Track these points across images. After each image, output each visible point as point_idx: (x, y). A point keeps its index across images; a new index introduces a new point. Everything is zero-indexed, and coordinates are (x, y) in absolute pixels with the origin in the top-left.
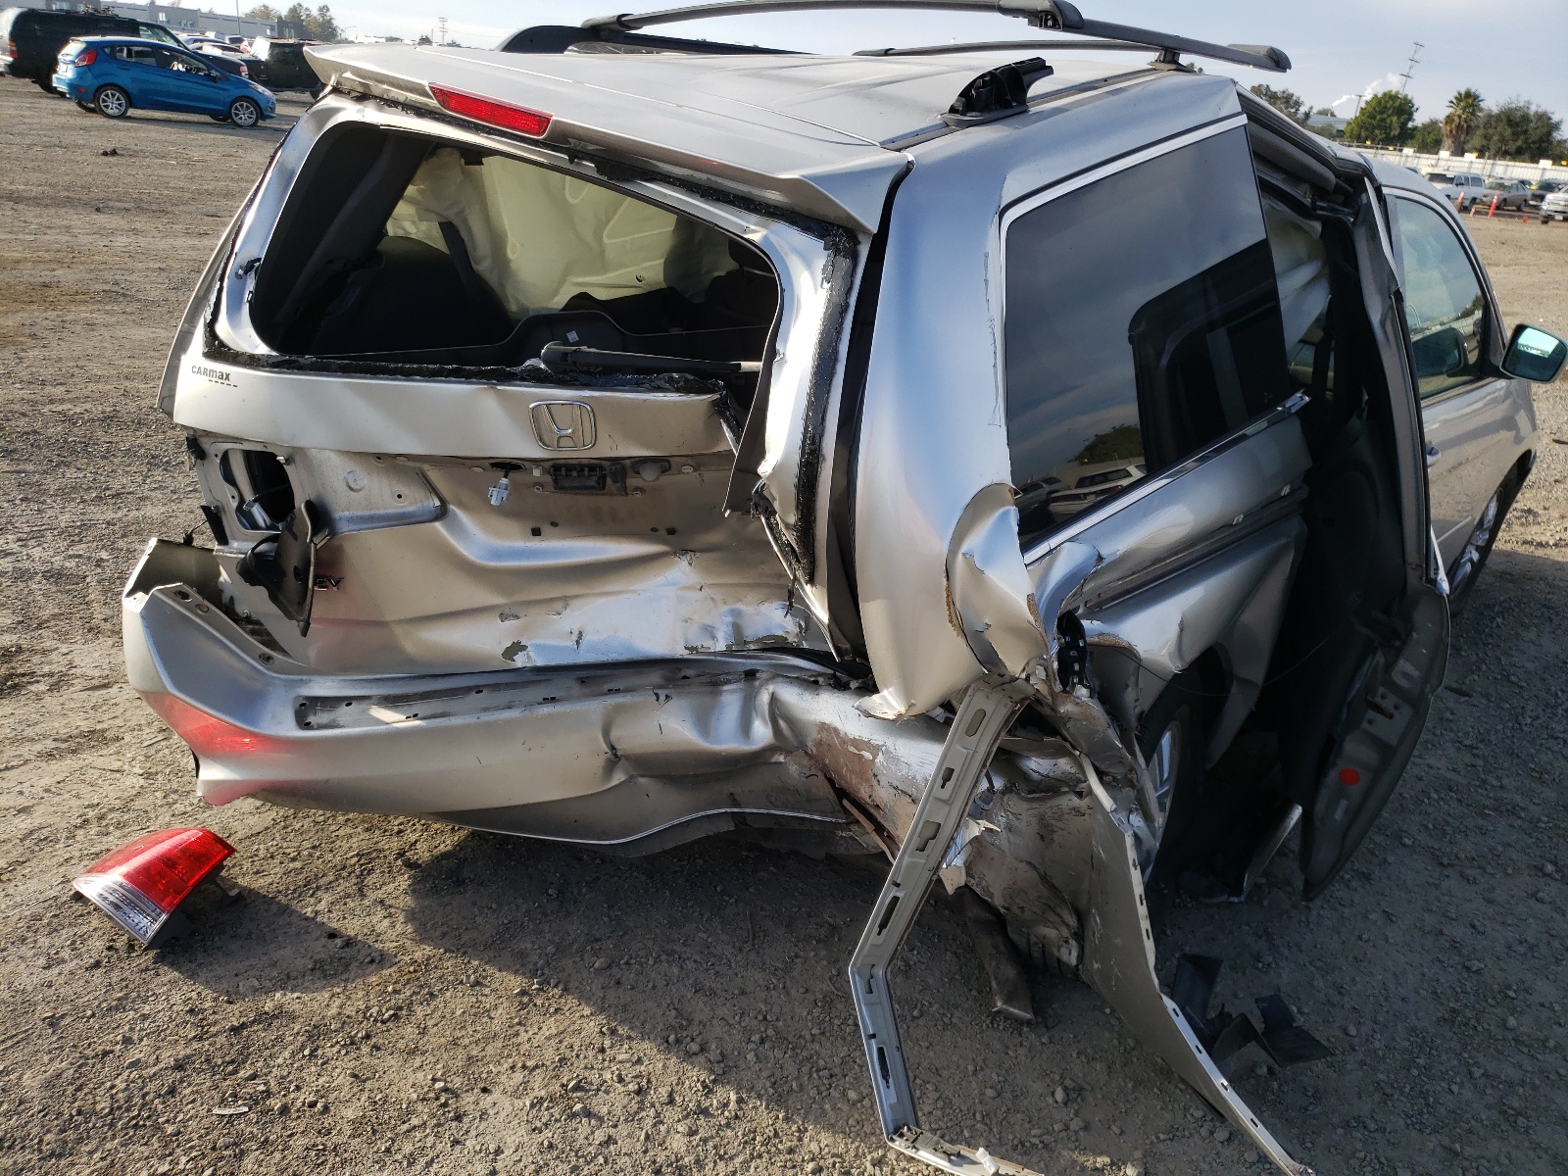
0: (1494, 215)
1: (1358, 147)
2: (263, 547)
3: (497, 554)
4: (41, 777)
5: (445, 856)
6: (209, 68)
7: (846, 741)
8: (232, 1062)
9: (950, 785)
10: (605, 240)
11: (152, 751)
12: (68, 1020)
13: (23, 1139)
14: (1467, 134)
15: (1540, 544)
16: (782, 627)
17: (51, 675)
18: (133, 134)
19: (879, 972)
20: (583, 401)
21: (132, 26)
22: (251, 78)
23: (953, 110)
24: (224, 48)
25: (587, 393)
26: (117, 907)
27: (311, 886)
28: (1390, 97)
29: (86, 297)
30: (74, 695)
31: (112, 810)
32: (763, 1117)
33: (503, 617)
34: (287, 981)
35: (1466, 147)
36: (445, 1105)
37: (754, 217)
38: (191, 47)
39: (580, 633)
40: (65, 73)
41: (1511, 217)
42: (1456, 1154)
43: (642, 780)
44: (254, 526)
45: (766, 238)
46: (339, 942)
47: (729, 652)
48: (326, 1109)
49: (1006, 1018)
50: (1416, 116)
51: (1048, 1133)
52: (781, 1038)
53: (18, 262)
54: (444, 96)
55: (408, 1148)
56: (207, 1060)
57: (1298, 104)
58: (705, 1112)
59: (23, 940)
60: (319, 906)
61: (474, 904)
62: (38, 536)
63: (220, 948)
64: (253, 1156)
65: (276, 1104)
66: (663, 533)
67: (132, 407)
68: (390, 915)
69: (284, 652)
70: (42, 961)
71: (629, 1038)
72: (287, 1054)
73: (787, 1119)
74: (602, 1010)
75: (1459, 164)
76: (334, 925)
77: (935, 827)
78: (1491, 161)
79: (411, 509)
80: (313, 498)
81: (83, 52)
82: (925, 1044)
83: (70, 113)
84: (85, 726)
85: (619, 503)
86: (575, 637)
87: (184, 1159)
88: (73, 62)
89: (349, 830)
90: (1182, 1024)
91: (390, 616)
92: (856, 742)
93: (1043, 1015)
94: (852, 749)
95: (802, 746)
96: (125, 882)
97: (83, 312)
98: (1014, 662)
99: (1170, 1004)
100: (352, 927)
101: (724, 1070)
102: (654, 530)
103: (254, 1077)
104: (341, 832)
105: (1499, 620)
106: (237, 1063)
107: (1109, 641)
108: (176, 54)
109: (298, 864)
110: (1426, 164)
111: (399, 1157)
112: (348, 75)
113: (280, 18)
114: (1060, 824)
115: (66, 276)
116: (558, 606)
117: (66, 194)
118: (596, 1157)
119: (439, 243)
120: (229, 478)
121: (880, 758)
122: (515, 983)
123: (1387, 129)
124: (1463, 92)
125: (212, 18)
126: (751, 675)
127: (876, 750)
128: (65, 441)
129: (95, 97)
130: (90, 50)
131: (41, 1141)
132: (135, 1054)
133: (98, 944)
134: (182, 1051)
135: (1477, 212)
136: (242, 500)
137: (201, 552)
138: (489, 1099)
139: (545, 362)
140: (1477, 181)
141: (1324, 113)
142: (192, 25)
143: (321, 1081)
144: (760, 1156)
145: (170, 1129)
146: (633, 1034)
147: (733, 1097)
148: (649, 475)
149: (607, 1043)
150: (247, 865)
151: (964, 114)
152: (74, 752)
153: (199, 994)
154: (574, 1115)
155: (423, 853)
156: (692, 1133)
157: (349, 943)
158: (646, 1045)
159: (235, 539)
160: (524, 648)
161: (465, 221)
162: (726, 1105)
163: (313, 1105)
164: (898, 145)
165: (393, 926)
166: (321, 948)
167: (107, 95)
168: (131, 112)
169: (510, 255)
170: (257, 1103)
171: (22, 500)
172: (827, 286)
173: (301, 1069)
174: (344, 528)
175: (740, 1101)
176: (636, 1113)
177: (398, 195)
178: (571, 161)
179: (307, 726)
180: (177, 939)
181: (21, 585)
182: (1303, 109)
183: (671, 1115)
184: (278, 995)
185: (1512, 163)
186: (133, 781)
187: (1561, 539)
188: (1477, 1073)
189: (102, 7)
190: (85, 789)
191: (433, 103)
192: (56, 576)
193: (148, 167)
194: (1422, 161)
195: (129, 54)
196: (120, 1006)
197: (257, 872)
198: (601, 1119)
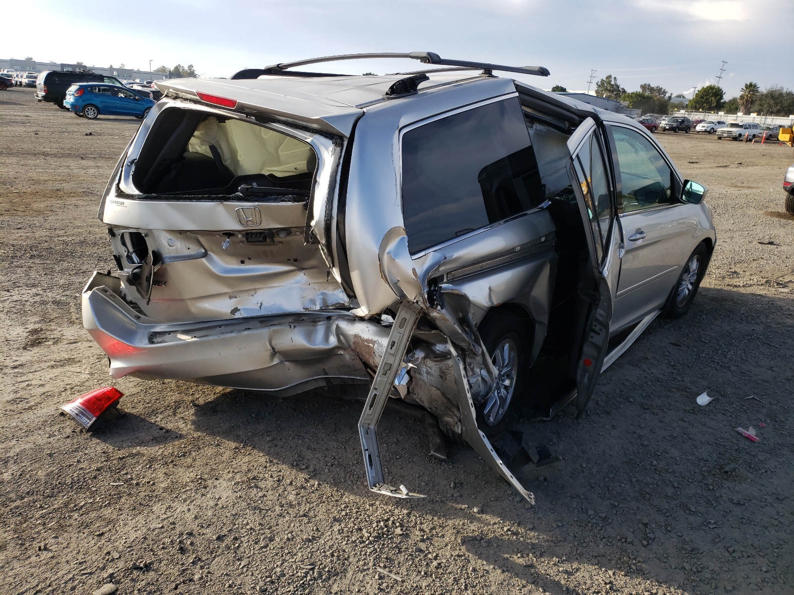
0: (764, 142)
1: (695, 112)
2: (136, 271)
3: (227, 271)
4: (48, 374)
5: (210, 402)
6: (135, 96)
7: (364, 341)
8: (119, 469)
9: (394, 348)
10: (280, 152)
11: (94, 366)
12: (56, 454)
13: (37, 492)
14: (752, 104)
15: (736, 286)
16: (342, 299)
17: (54, 339)
18: (100, 126)
19: (372, 427)
20: (255, 207)
21: (101, 78)
22: (154, 99)
23: (387, 94)
24: (143, 86)
25: (256, 204)
26: (77, 414)
27: (154, 412)
28: (711, 88)
29: (75, 195)
30: (62, 346)
31: (76, 386)
32: (327, 490)
33: (230, 298)
34: (142, 443)
35: (751, 110)
36: (201, 483)
37: (309, 134)
38: (128, 86)
39: (261, 304)
40: (69, 99)
41: (774, 143)
42: (615, 506)
43: (287, 363)
44: (133, 262)
45: (312, 140)
46: (164, 431)
47: (321, 310)
48: (154, 484)
49: (435, 459)
50: (724, 96)
51: (444, 497)
52: (340, 465)
53: (46, 181)
54: (202, 96)
55: (184, 496)
56: (109, 468)
57: (665, 92)
58: (304, 488)
59: (40, 428)
60: (158, 419)
61: (220, 419)
62: (51, 288)
63: (117, 432)
64: (124, 498)
65: (134, 482)
66: (292, 261)
67: (92, 237)
68: (186, 422)
69: (145, 315)
70: (47, 435)
71: (277, 463)
72: (140, 467)
73: (337, 491)
74: (268, 454)
75: (748, 119)
76: (163, 426)
77: (389, 366)
78: (765, 117)
79: (193, 253)
80: (155, 250)
81: (78, 90)
82: (399, 467)
83: (71, 118)
84: (67, 357)
85: (273, 248)
86: (259, 305)
87: (98, 498)
88: (73, 95)
89: (171, 394)
90: (486, 441)
91: (186, 296)
92: (367, 341)
93: (451, 457)
94: (366, 343)
95: (350, 346)
96: (80, 405)
97: (74, 201)
98: (411, 295)
99: (481, 433)
100: (170, 426)
101: (314, 474)
102: (289, 260)
103: (126, 474)
104: (168, 394)
105: (704, 317)
106: (121, 470)
107: (456, 292)
108: (120, 90)
109: (150, 405)
110: (730, 119)
111: (180, 499)
112: (171, 90)
113: (170, 71)
114: (448, 371)
115: (67, 186)
116: (252, 293)
117: (68, 152)
118: (258, 501)
119: (209, 154)
120: (124, 244)
121: (376, 345)
122: (233, 445)
123: (709, 103)
124: (748, 84)
125: (139, 72)
126: (329, 318)
127: (374, 342)
128: (64, 252)
129: (83, 111)
130: (81, 89)
131: (44, 492)
132: (81, 466)
133: (68, 431)
134: (99, 465)
135: (755, 142)
136: (128, 252)
137: (114, 279)
138: (218, 482)
139: (241, 193)
140: (755, 126)
141: (679, 96)
142: (129, 76)
143: (153, 476)
144: (324, 502)
145: (94, 489)
146: (279, 462)
147: (316, 483)
148: (282, 235)
149: (268, 465)
150: (129, 405)
151: (390, 95)
152: (62, 366)
153: (107, 447)
154: (251, 487)
155: (201, 401)
156: (297, 494)
157: (168, 431)
158: (284, 466)
159: (125, 268)
160: (239, 310)
161: (219, 145)
162: (313, 486)
163: (149, 482)
164: (362, 107)
165: (186, 426)
166: (156, 433)
167: (88, 109)
168: (99, 116)
169: (239, 158)
170: (127, 482)
171: (45, 274)
172: (333, 156)
173: (145, 472)
174: (167, 260)
175: (319, 484)
176: (276, 488)
177: (192, 135)
178: (247, 117)
179: (153, 343)
180: (99, 429)
181: (43, 306)
182: (667, 95)
183: (289, 488)
184: (138, 448)
185: (774, 117)
186: (84, 376)
187: (746, 284)
188: (634, 480)
189: (88, 69)
190: (66, 379)
191: (198, 98)
192: (56, 303)
193: (106, 139)
194: (729, 118)
195: (99, 89)
196: (76, 450)
197: (133, 407)
198: (262, 489)
